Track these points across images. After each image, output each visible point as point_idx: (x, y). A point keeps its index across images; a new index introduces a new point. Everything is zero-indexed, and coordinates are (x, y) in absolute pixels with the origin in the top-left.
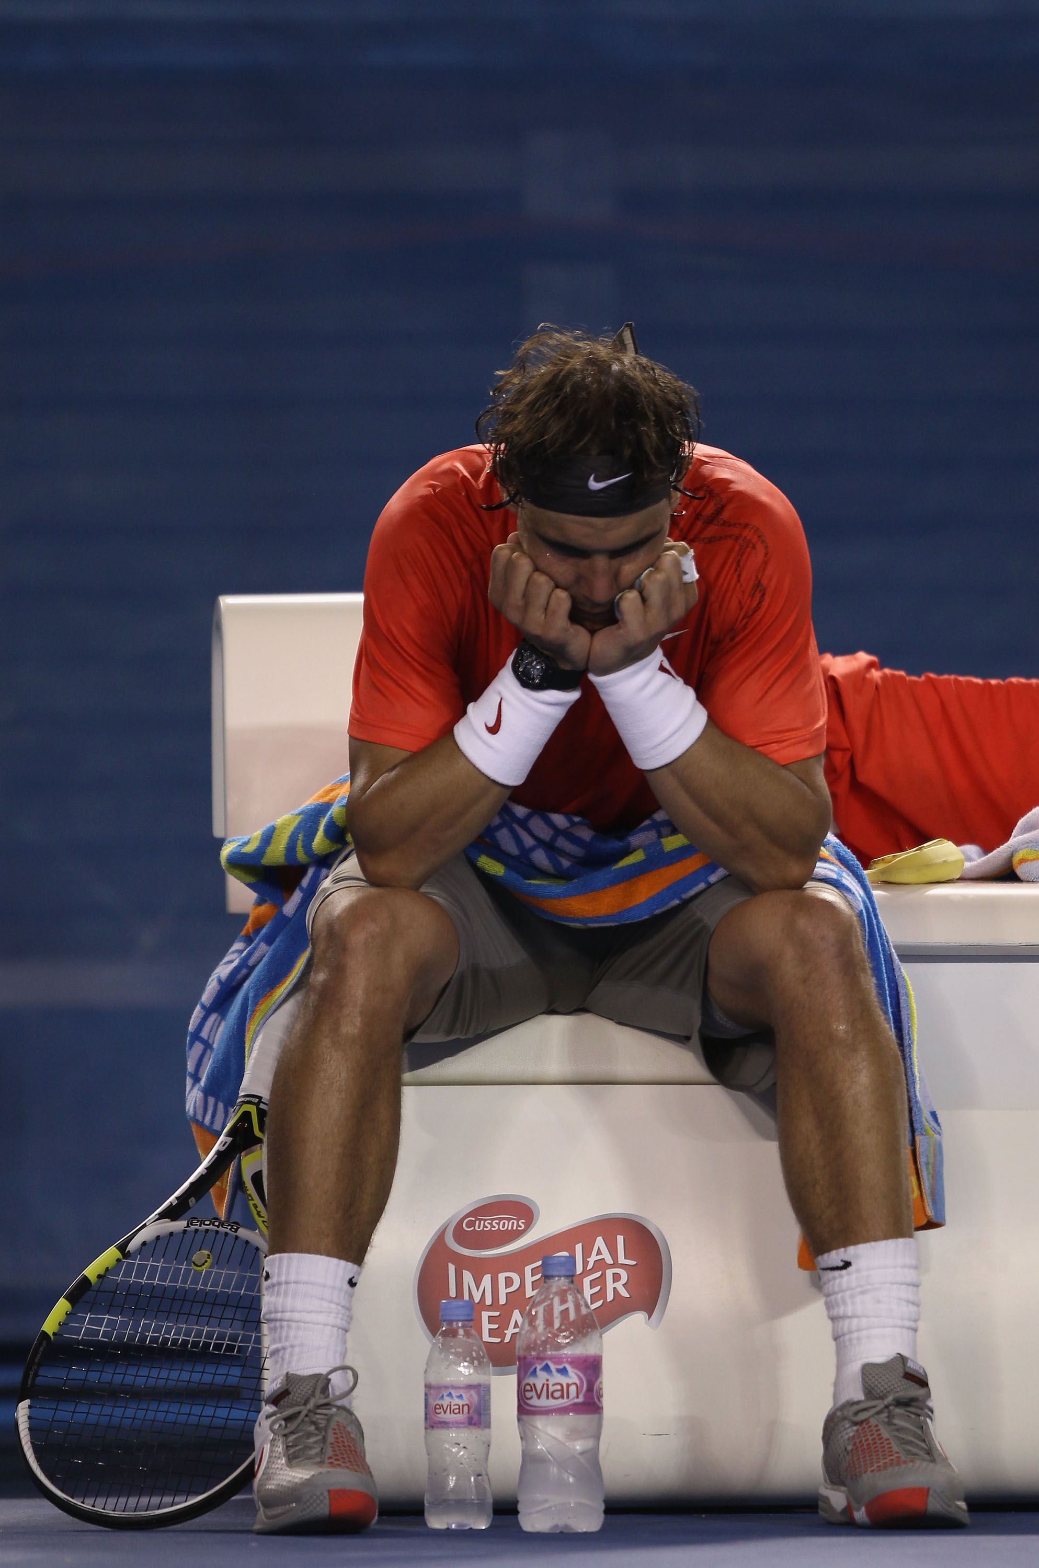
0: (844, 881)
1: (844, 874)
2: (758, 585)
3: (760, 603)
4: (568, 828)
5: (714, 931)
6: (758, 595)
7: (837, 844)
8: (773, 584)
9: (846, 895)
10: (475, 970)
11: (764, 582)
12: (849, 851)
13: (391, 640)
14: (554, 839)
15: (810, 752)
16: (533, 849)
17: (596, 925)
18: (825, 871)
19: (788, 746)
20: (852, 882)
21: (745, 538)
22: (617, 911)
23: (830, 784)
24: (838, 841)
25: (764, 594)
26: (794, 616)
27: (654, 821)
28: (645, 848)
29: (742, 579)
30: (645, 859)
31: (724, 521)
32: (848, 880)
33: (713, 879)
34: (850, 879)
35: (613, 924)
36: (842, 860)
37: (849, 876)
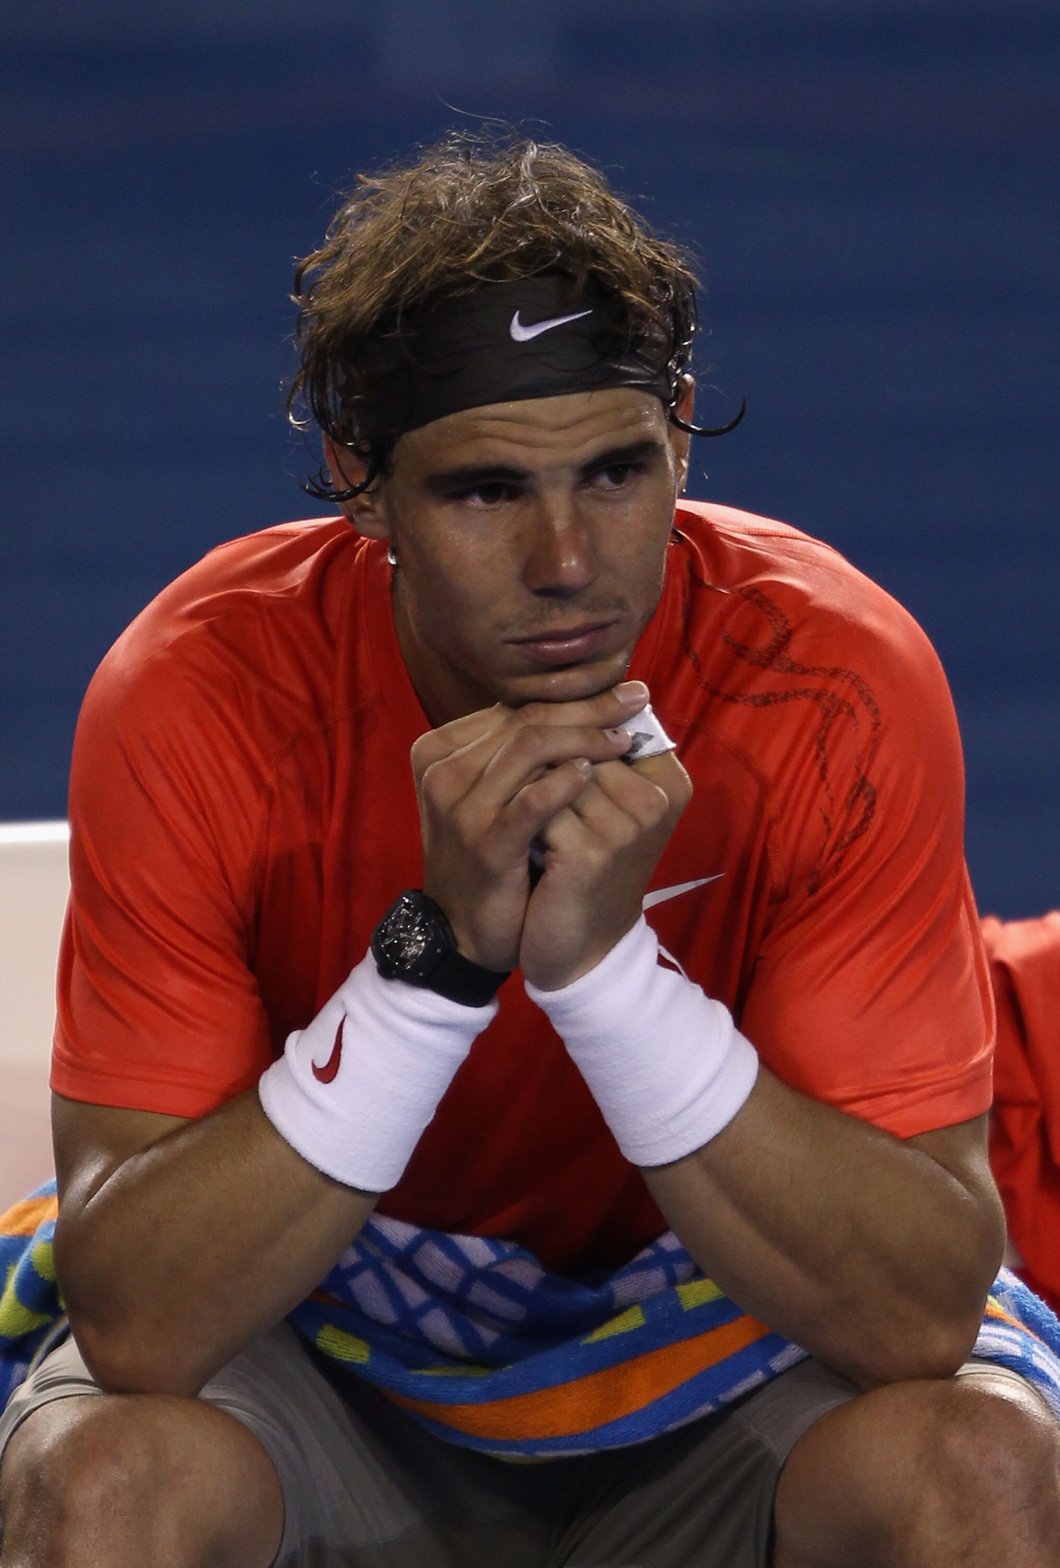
0: (1037, 1362)
1: (1036, 1348)
2: (862, 784)
3: (866, 820)
4: (491, 1265)
5: (784, 1465)
6: (862, 804)
7: (1019, 1290)
8: (891, 784)
9: (1039, 1387)
10: (317, 1549)
11: (874, 778)
12: (1043, 1303)
13: (120, 905)
14: (465, 1285)
15: (959, 1112)
16: (422, 1310)
17: (552, 1454)
18: (999, 1341)
19: (920, 1100)
20: (1051, 1363)
21: (833, 694)
22: (592, 1427)
23: (999, 1172)
24: (1020, 1284)
25: (873, 803)
26: (932, 844)
27: (661, 1253)
28: (647, 1304)
29: (829, 775)
30: (645, 1325)
31: (793, 663)
32: (1044, 1359)
33: (778, 1363)
34: (1047, 1359)
35: (583, 1452)
36: (1030, 1321)
37: (1044, 1351)
